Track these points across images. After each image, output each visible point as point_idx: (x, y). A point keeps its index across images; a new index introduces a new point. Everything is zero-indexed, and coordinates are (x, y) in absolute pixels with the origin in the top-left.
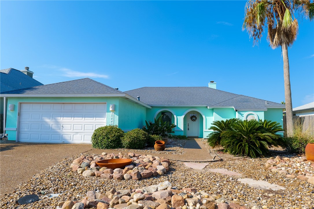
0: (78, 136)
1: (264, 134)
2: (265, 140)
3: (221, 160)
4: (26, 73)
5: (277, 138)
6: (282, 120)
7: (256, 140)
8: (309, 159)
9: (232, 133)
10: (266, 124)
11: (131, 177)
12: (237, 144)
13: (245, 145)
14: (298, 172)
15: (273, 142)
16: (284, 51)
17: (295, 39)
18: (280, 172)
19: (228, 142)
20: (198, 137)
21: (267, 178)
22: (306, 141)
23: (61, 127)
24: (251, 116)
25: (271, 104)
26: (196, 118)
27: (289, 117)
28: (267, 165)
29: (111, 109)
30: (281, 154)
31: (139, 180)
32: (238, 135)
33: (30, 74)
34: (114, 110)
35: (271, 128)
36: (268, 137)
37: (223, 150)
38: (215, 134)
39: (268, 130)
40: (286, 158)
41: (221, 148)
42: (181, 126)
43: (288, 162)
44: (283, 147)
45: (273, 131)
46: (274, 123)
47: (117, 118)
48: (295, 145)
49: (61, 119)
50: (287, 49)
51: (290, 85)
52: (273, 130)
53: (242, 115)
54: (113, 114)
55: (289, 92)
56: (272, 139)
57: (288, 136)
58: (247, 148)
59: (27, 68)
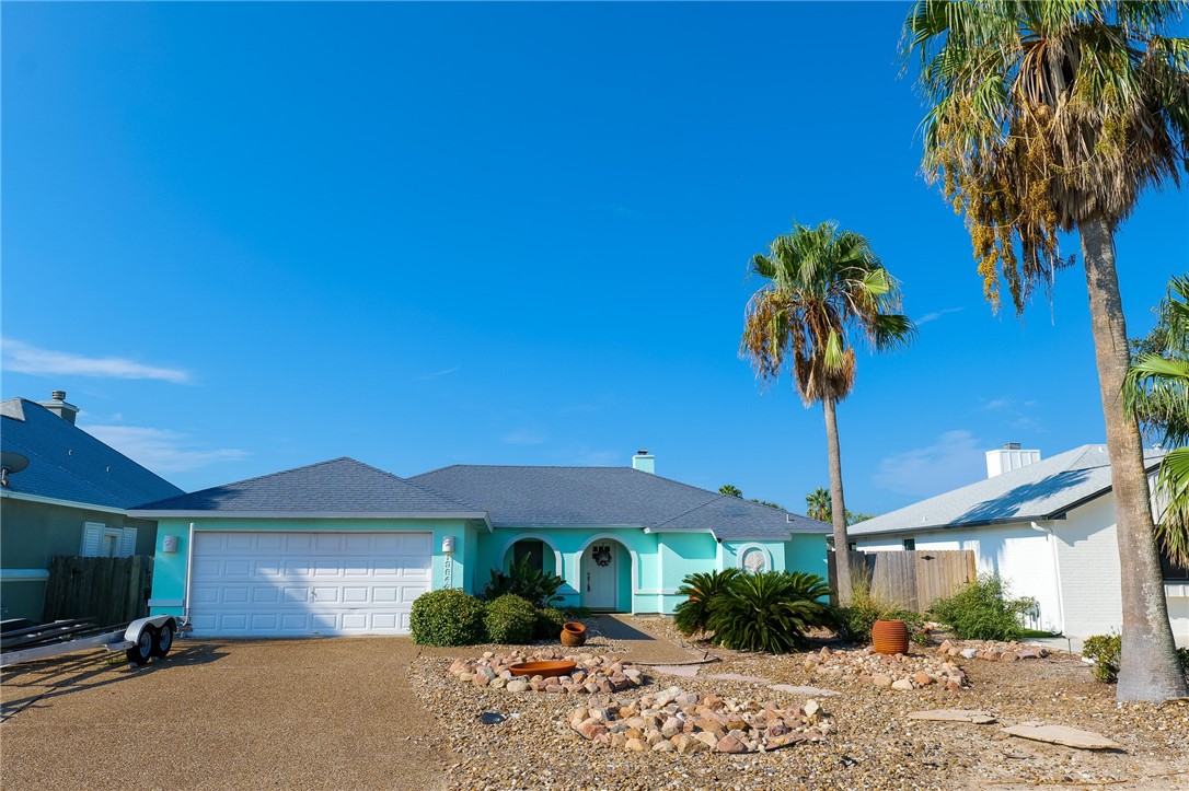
0: (357, 615)
1: (796, 603)
2: (799, 615)
3: (719, 660)
4: (58, 412)
5: (821, 612)
6: (826, 561)
7: (781, 616)
8: (878, 651)
9: (732, 602)
10: (798, 581)
11: (599, 689)
12: (744, 626)
13: (761, 628)
14: (860, 671)
15: (813, 620)
16: (828, 414)
17: (851, 390)
18: (832, 672)
19: (725, 623)
20: (615, 609)
21: (813, 681)
22: (876, 615)
23: (310, 594)
24: (754, 553)
25: (800, 522)
26: (610, 558)
27: (841, 562)
28: (807, 663)
29: (445, 548)
30: (831, 645)
31: (614, 692)
32: (747, 605)
33: (69, 414)
34: (454, 551)
35: (807, 588)
36: (804, 609)
37: (708, 641)
38: (694, 605)
39: (804, 595)
40: (839, 652)
41: (710, 634)
42: (574, 581)
43: (843, 658)
44: (832, 629)
45: (811, 597)
46: (813, 577)
47: (459, 568)
48: (856, 624)
49: (309, 574)
50: (833, 410)
51: (841, 490)
52: (812, 592)
53: (732, 550)
54: (450, 559)
55: (841, 507)
56: (812, 612)
57: (842, 605)
58: (766, 634)
59: (61, 396)
